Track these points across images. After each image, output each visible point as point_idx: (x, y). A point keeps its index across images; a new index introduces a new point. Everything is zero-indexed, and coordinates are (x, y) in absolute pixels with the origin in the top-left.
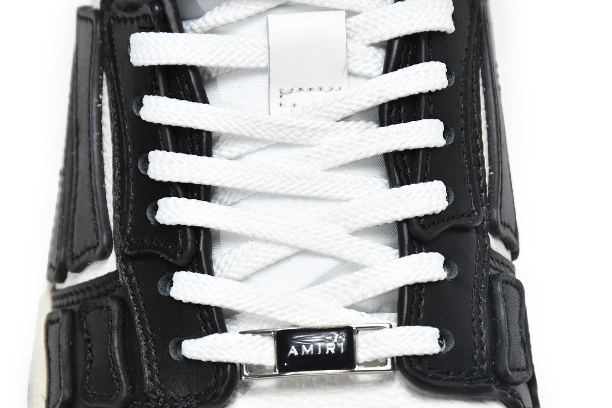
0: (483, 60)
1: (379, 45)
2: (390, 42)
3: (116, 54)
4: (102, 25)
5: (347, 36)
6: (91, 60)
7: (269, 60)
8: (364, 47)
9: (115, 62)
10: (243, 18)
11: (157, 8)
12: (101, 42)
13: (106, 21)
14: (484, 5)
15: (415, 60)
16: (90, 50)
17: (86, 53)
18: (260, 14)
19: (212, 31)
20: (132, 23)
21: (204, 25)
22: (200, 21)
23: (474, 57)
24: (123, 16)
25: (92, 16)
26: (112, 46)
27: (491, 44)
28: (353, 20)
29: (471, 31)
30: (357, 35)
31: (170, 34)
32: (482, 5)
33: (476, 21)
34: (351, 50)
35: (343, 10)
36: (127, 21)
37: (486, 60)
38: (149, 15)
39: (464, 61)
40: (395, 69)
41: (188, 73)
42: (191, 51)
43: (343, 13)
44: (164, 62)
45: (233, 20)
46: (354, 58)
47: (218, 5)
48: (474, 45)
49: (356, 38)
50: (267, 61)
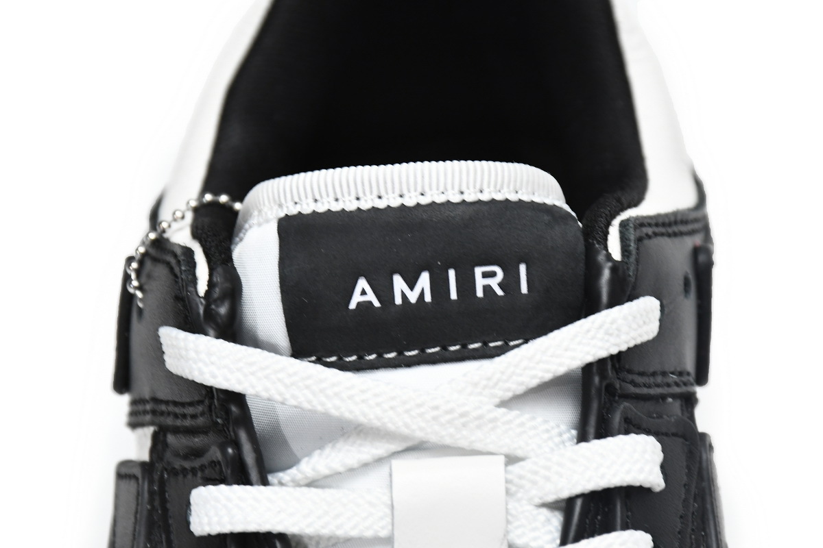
0: (707, 536)
1: (553, 506)
2: (570, 501)
3: (170, 522)
4: (151, 482)
5: (508, 492)
6: (134, 535)
7: (393, 525)
8: (531, 508)
9: (168, 533)
10: (356, 465)
11: (230, 451)
12: (149, 507)
13: (156, 477)
14: (707, 458)
15: (607, 528)
16: (133, 519)
17: (127, 524)
18: (379, 461)
19: (312, 484)
20: (195, 474)
21: (299, 476)
22: (293, 471)
23: (693, 530)
24: (181, 466)
25: (137, 472)
26: (165, 510)
27: (719, 515)
28: (515, 468)
29: (688, 491)
30: (522, 490)
31: (248, 487)
32: (704, 457)
33: (695, 477)
34: (513, 512)
35: (501, 454)
36: (188, 473)
37: (711, 538)
38: (219, 462)
39: (679, 533)
40: (577, 539)
41: (275, 544)
42: (279, 512)
43: (502, 459)
44: (239, 528)
45: (341, 469)
46: (516, 524)
47: (320, 448)
48: (693, 513)
49: (519, 495)
50: (390, 527)
